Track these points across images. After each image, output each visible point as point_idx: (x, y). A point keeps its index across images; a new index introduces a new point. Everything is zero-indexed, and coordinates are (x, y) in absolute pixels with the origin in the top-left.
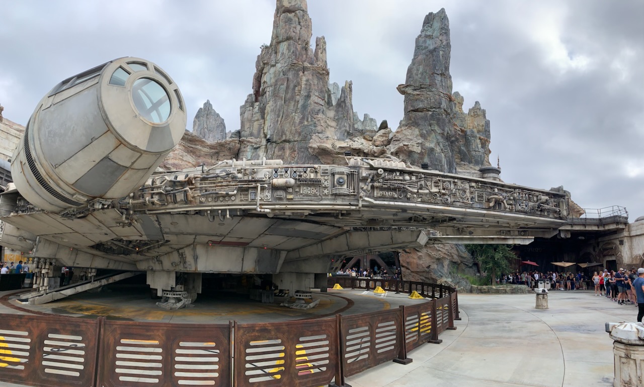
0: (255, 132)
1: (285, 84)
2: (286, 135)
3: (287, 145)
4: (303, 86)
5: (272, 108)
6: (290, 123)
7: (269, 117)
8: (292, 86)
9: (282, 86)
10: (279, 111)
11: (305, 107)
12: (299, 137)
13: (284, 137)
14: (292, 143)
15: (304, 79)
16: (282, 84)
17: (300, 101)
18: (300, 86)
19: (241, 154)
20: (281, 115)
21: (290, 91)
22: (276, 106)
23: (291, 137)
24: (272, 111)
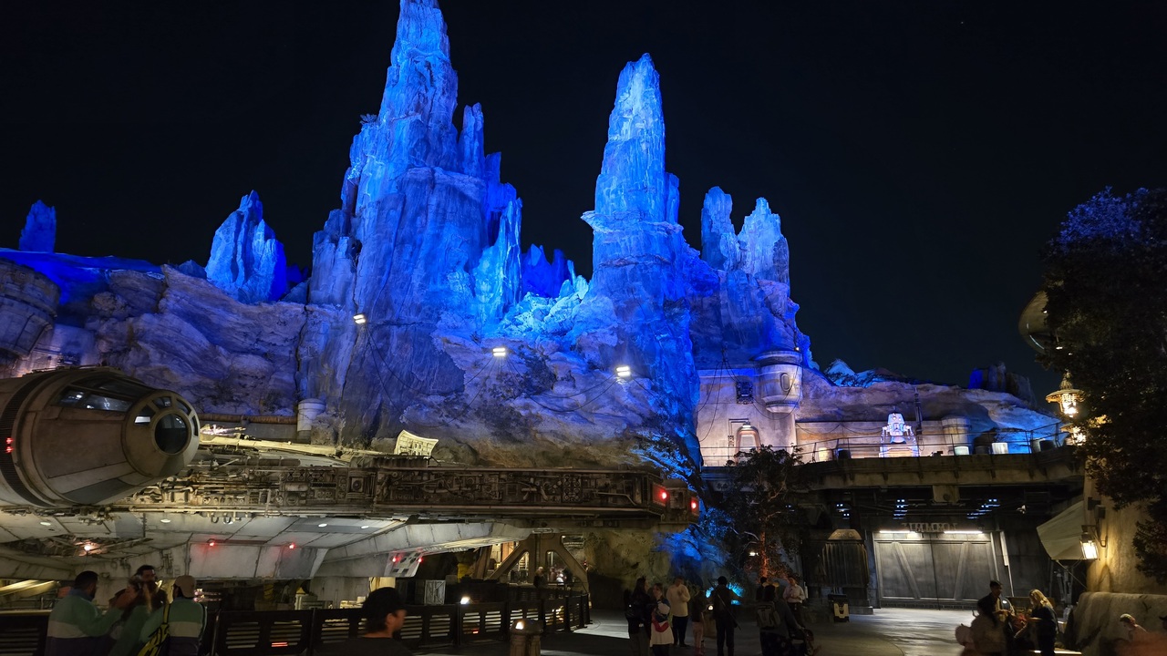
0: (337, 296)
1: (400, 209)
2: (392, 308)
3: (395, 330)
4: (431, 216)
5: (372, 253)
6: (402, 287)
7: (365, 271)
8: (410, 214)
9: (392, 213)
10: (384, 261)
11: (431, 257)
12: (417, 315)
13: (389, 311)
14: (404, 327)
15: (434, 201)
16: (393, 209)
17: (423, 245)
18: (425, 216)
19: (306, 337)
20: (387, 269)
21: (406, 224)
22: (379, 252)
23: (403, 314)
24: (372, 259)
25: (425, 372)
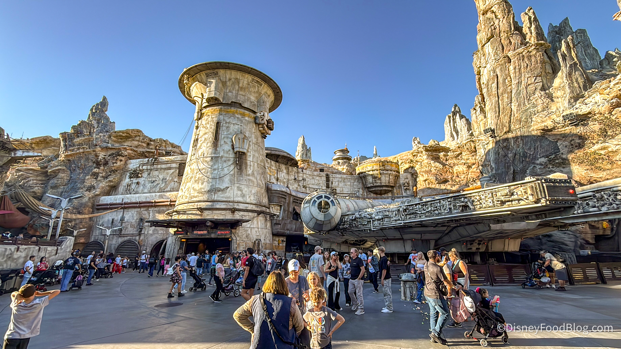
1: (496, 81)
2: (506, 126)
3: (510, 135)
4: (512, 76)
6: (508, 115)
7: (489, 115)
9: (493, 85)
10: (495, 107)
11: (518, 93)
12: (520, 124)
13: (504, 128)
15: (511, 68)
16: (493, 83)
17: (513, 90)
18: (509, 78)
20: (498, 110)
21: (500, 85)
22: (492, 105)
23: (512, 127)
24: (490, 109)
25: (532, 149)
